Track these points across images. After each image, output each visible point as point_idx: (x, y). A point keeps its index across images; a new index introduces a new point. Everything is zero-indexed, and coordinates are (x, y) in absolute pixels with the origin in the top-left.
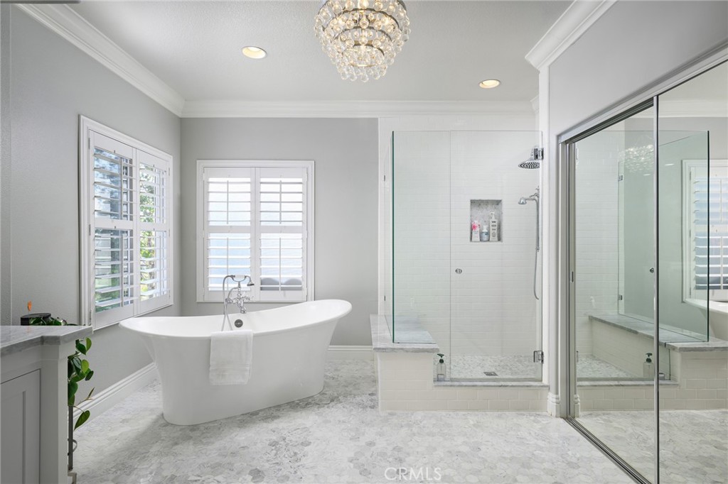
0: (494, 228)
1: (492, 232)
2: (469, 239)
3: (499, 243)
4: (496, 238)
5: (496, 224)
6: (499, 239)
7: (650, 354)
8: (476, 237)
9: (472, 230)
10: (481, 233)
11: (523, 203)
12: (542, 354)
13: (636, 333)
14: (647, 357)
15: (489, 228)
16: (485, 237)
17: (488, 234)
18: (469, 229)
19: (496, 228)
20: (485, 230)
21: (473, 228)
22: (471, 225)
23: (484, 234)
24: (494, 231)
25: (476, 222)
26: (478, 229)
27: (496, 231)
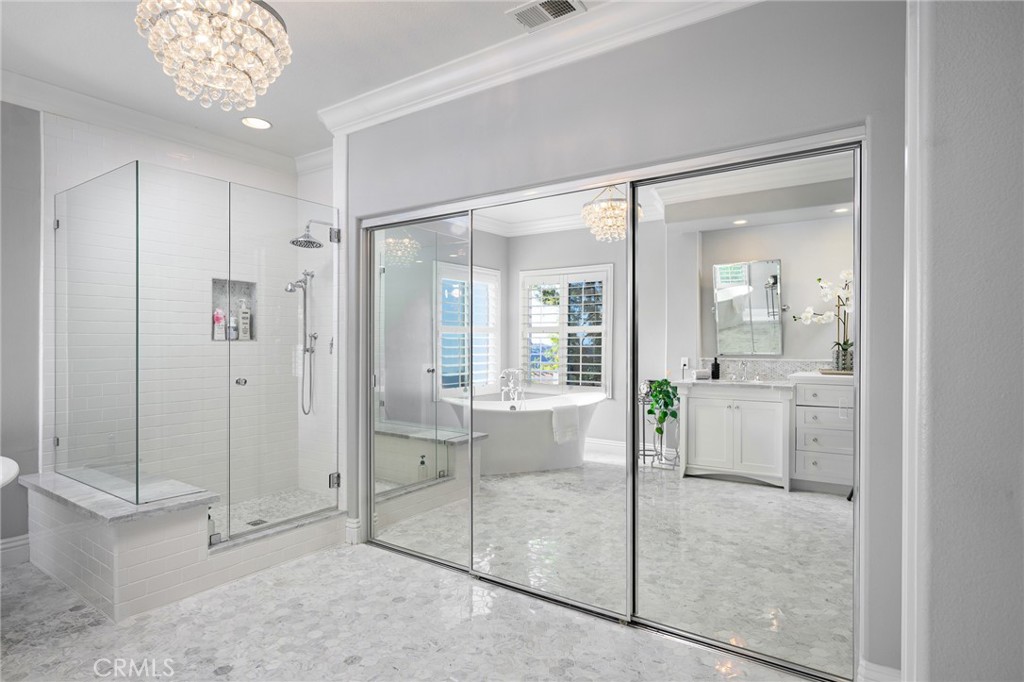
0: (245, 321)
1: (241, 327)
2: (210, 337)
3: (252, 342)
4: (248, 334)
5: (248, 316)
6: (252, 337)
7: (423, 457)
8: (220, 333)
9: (214, 323)
10: (227, 328)
11: (291, 291)
12: (339, 476)
13: (407, 437)
14: (421, 459)
15: (237, 322)
16: (233, 334)
17: (236, 329)
18: (211, 322)
19: (248, 321)
20: (233, 324)
21: (215, 320)
22: (213, 316)
23: (232, 330)
24: (244, 326)
25: (220, 312)
26: (223, 323)
27: (248, 326)
